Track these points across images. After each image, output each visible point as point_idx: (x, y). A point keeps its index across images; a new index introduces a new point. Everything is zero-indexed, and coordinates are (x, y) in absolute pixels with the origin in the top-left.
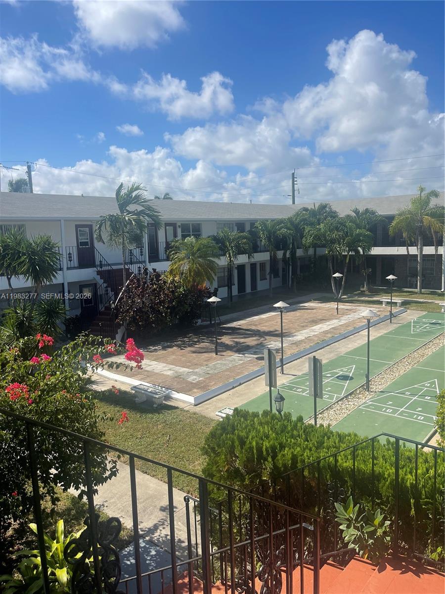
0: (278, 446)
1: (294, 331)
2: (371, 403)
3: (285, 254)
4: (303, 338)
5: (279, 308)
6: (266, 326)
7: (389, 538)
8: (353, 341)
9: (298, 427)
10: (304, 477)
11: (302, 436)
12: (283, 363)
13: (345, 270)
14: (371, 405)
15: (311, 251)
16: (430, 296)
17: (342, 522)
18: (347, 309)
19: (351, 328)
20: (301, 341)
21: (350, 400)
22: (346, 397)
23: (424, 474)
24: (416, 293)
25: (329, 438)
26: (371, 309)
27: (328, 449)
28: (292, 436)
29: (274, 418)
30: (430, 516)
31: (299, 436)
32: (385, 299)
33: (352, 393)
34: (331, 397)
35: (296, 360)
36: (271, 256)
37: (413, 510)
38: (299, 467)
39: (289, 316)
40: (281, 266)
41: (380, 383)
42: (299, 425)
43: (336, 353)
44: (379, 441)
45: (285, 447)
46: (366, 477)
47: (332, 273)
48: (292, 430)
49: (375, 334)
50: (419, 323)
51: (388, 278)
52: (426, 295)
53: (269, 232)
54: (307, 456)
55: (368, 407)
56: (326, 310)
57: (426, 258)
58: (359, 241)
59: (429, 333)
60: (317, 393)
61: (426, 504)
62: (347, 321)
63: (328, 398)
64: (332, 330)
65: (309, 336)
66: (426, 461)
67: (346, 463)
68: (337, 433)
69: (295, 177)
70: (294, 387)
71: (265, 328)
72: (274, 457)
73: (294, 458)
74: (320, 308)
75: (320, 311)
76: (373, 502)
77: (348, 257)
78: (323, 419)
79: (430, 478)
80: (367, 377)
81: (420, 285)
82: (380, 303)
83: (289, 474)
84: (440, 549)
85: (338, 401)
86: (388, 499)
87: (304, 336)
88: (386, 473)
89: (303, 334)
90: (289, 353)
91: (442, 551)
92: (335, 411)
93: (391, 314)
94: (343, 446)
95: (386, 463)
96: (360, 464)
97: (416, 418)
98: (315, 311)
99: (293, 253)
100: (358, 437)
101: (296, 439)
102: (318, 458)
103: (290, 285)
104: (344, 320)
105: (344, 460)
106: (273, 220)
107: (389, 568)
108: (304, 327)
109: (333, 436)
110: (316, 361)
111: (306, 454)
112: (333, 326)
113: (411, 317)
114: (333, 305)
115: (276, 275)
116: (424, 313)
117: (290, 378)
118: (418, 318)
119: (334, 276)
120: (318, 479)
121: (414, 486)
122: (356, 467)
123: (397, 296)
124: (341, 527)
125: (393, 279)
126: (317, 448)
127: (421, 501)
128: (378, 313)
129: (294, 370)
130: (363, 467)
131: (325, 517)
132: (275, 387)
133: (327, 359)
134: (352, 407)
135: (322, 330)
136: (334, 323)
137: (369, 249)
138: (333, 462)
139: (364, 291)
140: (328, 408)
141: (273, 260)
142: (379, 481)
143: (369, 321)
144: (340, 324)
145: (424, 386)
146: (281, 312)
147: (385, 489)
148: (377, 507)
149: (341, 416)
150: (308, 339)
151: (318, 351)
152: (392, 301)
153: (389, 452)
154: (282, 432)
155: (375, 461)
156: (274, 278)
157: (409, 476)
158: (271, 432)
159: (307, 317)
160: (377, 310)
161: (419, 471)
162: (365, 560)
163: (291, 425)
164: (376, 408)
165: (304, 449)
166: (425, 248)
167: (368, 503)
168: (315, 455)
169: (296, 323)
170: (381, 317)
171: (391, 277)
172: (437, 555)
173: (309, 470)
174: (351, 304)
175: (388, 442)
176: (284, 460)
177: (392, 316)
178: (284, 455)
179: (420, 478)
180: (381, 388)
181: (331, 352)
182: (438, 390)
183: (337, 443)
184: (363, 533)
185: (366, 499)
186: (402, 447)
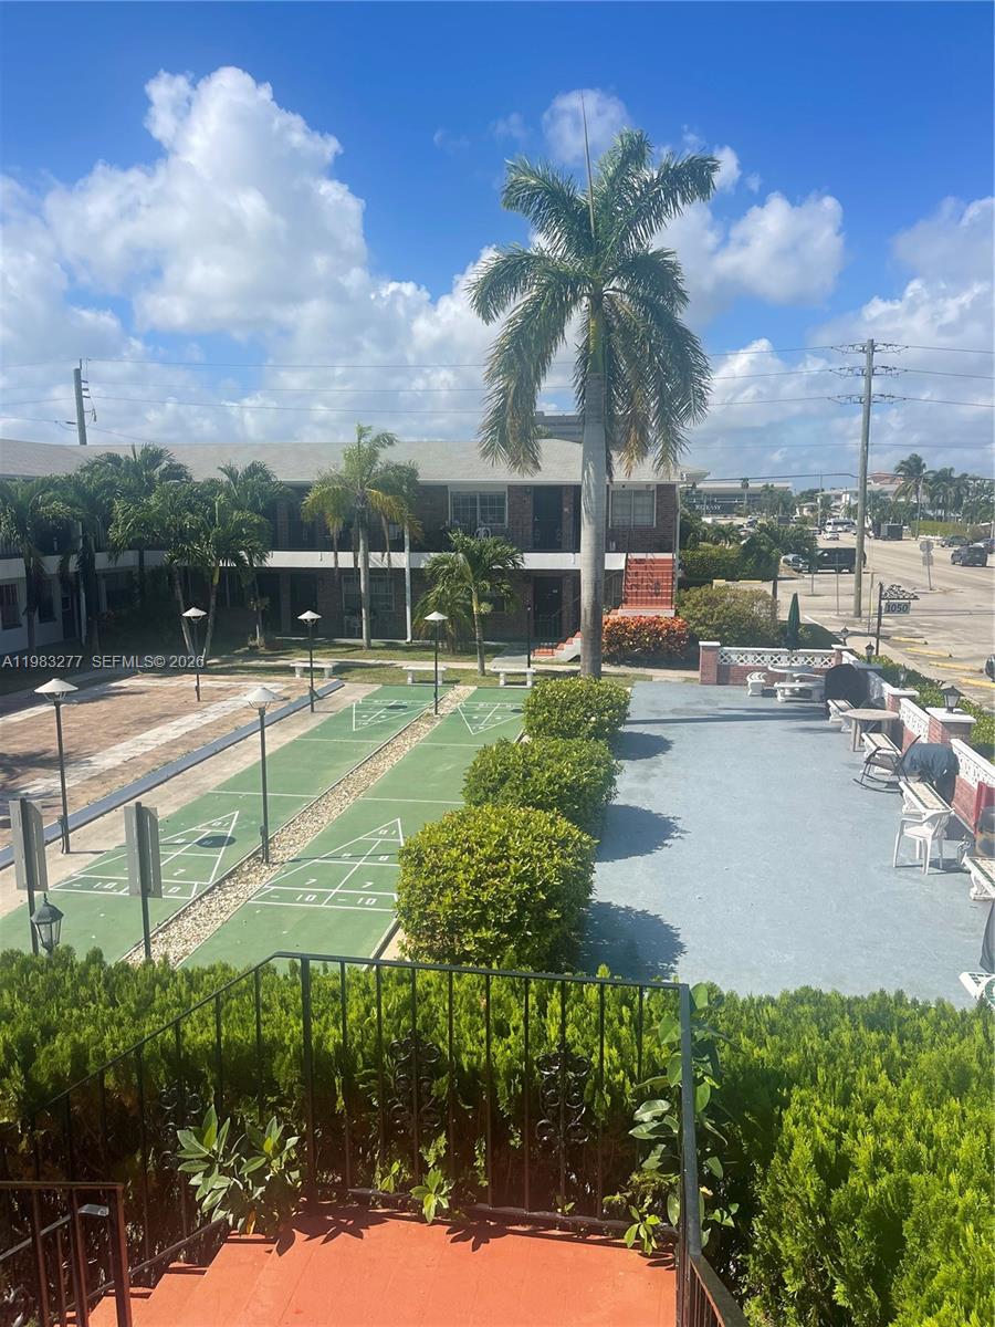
0: (39, 1033)
1: (96, 747)
2: (273, 888)
3: (64, 565)
4: (119, 763)
5: (51, 695)
6: (21, 742)
7: (297, 1172)
8: (233, 759)
9: (90, 979)
10: (106, 1092)
11: (100, 996)
12: (66, 827)
13: (213, 602)
14: (274, 892)
15: (129, 559)
16: (386, 652)
17: (193, 1169)
18: (220, 689)
19: (228, 730)
20: (114, 769)
21: (228, 889)
22: (219, 884)
23: (360, 1020)
24: (361, 647)
25: (165, 987)
26: (268, 686)
27: (163, 1013)
28: (76, 1003)
29: (29, 967)
30: (375, 1103)
31: (93, 998)
32: (299, 661)
33: (233, 872)
34: (185, 890)
35: (102, 815)
36: (27, 569)
37: (340, 1098)
38: (92, 1073)
39: (80, 716)
40: (57, 594)
41: (291, 843)
42: (92, 971)
43: (197, 790)
44: (275, 970)
45: (55, 1033)
46: (244, 1054)
47: (183, 608)
48: (75, 986)
49: (277, 738)
50: (367, 708)
51: (303, 617)
52: (378, 652)
53: (20, 508)
54: (112, 1041)
55: (266, 898)
56: (172, 694)
57: (375, 574)
58: (242, 536)
59: (386, 726)
60: (148, 887)
61: (366, 1078)
62: (221, 715)
63: (178, 893)
64: (186, 738)
65: (132, 755)
66: (366, 991)
67: (199, 1035)
68: (185, 971)
69: (83, 378)
70: (97, 880)
71: (18, 747)
72: (27, 1063)
73: (79, 1055)
74: (158, 690)
75: (159, 696)
76: (262, 1104)
77: (217, 574)
78: (167, 941)
79: (372, 1024)
80: (264, 833)
81: (367, 631)
82: (290, 670)
83: (68, 1095)
84: (398, 1166)
85: (203, 896)
86: (291, 1090)
87: (119, 758)
88: (287, 1036)
89: (115, 752)
90: (84, 802)
91: (400, 1169)
92: (194, 919)
93: (313, 693)
94: (197, 997)
95: (287, 1014)
96: (233, 1030)
97: (363, 905)
98: (146, 696)
99: (87, 563)
100: (231, 972)
101: (86, 1007)
102: (136, 1038)
103: (83, 641)
104: (213, 714)
105: (199, 1030)
106: (27, 480)
107: (299, 1236)
108: (119, 737)
109: (175, 980)
110: (142, 813)
111: (107, 1037)
112: (189, 729)
113: (352, 698)
114: (189, 681)
115: (46, 615)
116: (377, 687)
117: (87, 860)
118: (366, 697)
119: (187, 614)
120: (140, 1087)
121: (342, 1050)
122: (223, 1038)
123: (324, 656)
124: (194, 1181)
125: (313, 620)
126: (136, 1016)
127: (355, 1075)
128: (286, 694)
129: (98, 838)
130: (239, 1035)
131: (158, 1169)
132: (44, 887)
133: (177, 804)
134: (232, 904)
135: (164, 740)
136: (191, 721)
137: (263, 557)
138: (173, 1040)
139: (256, 647)
140: (179, 915)
141: (35, 578)
142: (272, 1056)
143: (262, 712)
144: (205, 722)
145: (377, 835)
146: (57, 704)
147: (284, 1071)
148: (270, 1113)
149: (208, 928)
150: (130, 763)
151: (154, 790)
152: (314, 665)
153: (295, 988)
154: (49, 997)
155: (264, 1017)
156: (41, 622)
157: (333, 1030)
158: (18, 1004)
159: (128, 712)
160: (285, 686)
161: (352, 1016)
162: (251, 1236)
163: (71, 977)
164: (284, 896)
165: (105, 1026)
166: (372, 555)
167: (251, 1110)
168: (131, 1033)
169: (100, 727)
170: (293, 700)
171: (308, 616)
172: (392, 1181)
173: (116, 1070)
174: (227, 677)
175: (294, 968)
176: (52, 1064)
177: (314, 696)
178: (52, 1053)
179: (354, 1030)
180: (293, 852)
181: (185, 788)
182: (402, 840)
183: (183, 992)
184: (241, 1178)
185: (248, 1103)
186: (321, 973)
